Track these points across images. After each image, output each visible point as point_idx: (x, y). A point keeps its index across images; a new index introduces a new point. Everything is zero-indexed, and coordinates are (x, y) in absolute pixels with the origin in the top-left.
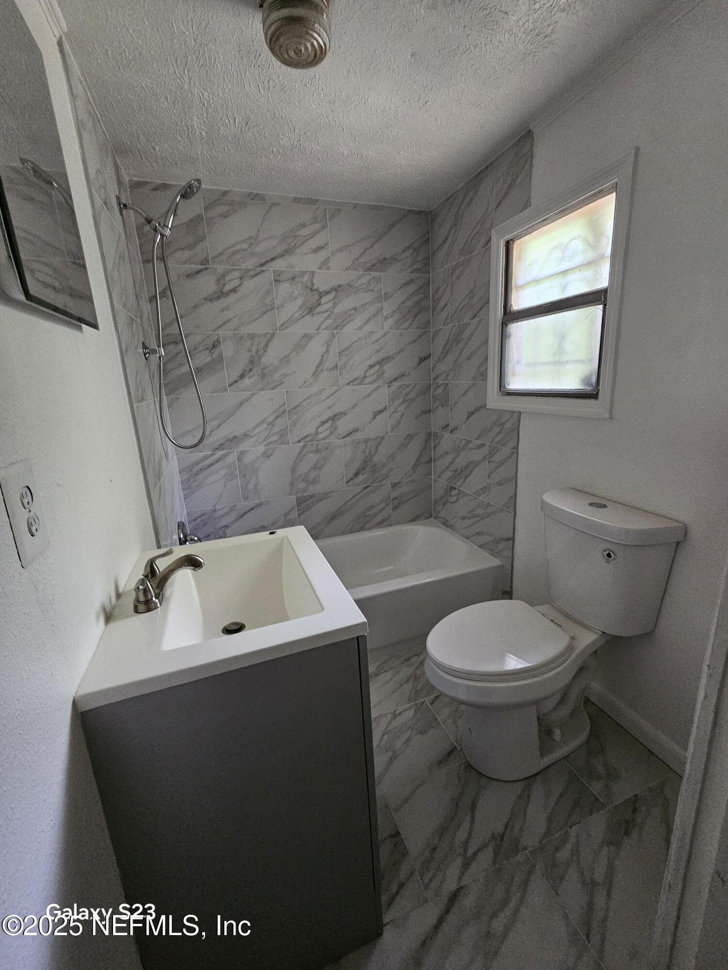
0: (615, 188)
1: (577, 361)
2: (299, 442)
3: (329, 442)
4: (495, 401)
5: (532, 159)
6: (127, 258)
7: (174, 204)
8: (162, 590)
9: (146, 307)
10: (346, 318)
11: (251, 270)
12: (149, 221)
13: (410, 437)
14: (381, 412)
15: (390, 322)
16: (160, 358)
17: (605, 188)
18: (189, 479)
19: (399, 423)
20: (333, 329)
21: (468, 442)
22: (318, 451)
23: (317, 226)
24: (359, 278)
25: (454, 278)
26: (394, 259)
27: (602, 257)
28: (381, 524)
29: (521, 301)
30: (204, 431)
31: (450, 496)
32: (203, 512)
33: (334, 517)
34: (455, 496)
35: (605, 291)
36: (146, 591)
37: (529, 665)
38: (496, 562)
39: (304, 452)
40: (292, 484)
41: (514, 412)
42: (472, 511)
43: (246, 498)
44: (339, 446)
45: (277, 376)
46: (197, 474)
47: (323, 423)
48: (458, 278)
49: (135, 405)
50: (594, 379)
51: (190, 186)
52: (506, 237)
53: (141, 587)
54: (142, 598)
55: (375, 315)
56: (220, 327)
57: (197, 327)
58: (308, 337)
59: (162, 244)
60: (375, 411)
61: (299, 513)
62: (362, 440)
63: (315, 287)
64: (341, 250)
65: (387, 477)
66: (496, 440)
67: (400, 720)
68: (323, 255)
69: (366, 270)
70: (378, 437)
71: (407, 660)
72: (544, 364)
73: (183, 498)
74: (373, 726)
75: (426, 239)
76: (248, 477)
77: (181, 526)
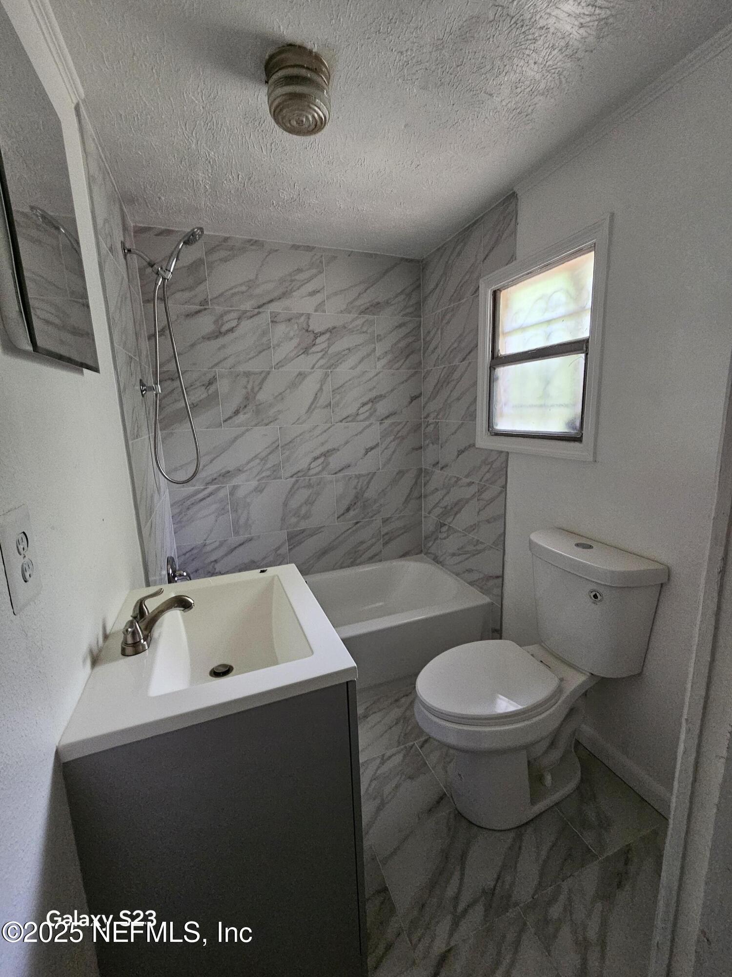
0: (593, 247)
1: (561, 405)
2: (292, 477)
3: (321, 478)
4: (483, 441)
5: (516, 219)
6: (129, 299)
7: (177, 250)
8: (150, 632)
9: (145, 345)
10: (340, 357)
11: (249, 311)
12: (151, 265)
13: (401, 473)
14: (372, 449)
15: (383, 362)
16: (156, 395)
17: (584, 247)
18: (180, 513)
19: (390, 460)
20: (327, 368)
21: (458, 479)
22: (309, 486)
23: (314, 271)
24: (353, 321)
25: (444, 322)
26: (388, 303)
27: (583, 309)
28: (371, 559)
29: (508, 346)
30: (197, 465)
31: (440, 532)
32: (193, 546)
33: (324, 552)
34: (445, 532)
35: (586, 341)
36: (134, 633)
37: (520, 707)
38: (486, 600)
39: (296, 487)
40: (283, 519)
41: (502, 452)
42: (462, 547)
43: (237, 533)
44: (331, 482)
45: (272, 412)
46: (188, 509)
47: (316, 459)
48: (448, 322)
49: (130, 442)
50: (578, 424)
51: (193, 234)
52: (493, 288)
53: (130, 630)
54: (130, 641)
55: (368, 355)
56: (216, 365)
57: (194, 364)
58: (302, 376)
59: (164, 285)
60: (367, 448)
61: (290, 547)
62: (354, 476)
63: (311, 328)
64: (336, 294)
65: (379, 512)
66: (485, 479)
67: (390, 764)
68: (319, 298)
69: (360, 314)
70: (370, 473)
71: (397, 701)
72: (531, 406)
73: (173, 532)
74: (361, 771)
75: (418, 286)
76: (240, 511)
77: (170, 561)
